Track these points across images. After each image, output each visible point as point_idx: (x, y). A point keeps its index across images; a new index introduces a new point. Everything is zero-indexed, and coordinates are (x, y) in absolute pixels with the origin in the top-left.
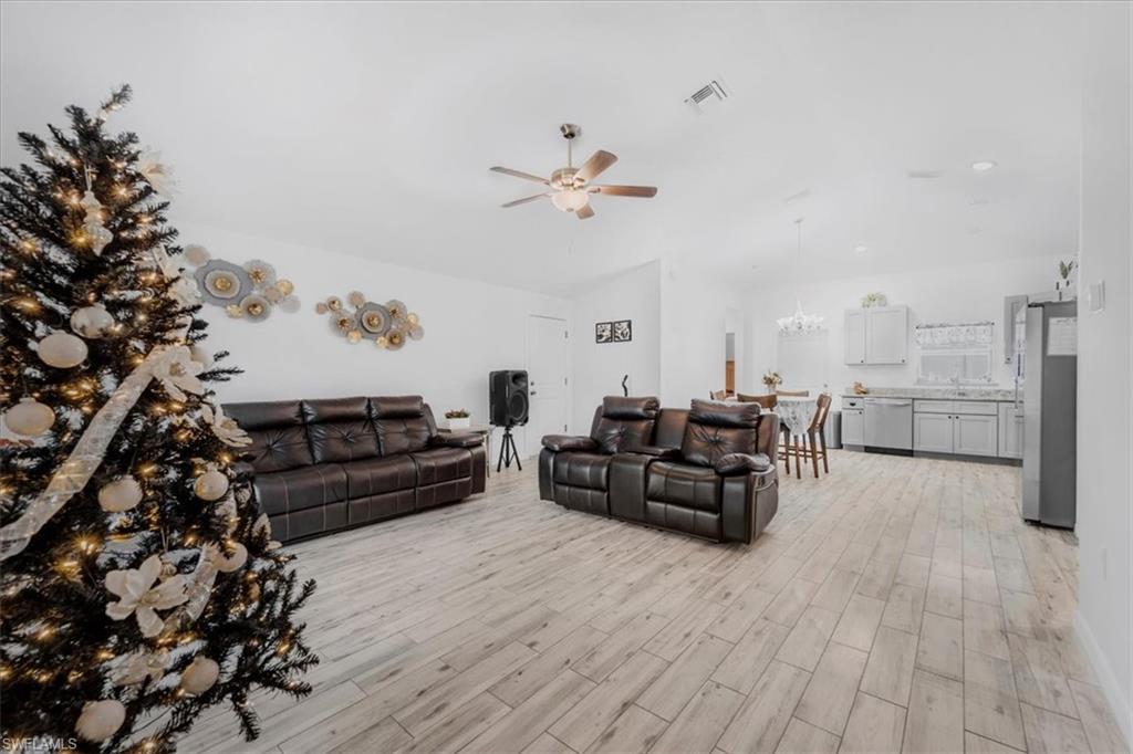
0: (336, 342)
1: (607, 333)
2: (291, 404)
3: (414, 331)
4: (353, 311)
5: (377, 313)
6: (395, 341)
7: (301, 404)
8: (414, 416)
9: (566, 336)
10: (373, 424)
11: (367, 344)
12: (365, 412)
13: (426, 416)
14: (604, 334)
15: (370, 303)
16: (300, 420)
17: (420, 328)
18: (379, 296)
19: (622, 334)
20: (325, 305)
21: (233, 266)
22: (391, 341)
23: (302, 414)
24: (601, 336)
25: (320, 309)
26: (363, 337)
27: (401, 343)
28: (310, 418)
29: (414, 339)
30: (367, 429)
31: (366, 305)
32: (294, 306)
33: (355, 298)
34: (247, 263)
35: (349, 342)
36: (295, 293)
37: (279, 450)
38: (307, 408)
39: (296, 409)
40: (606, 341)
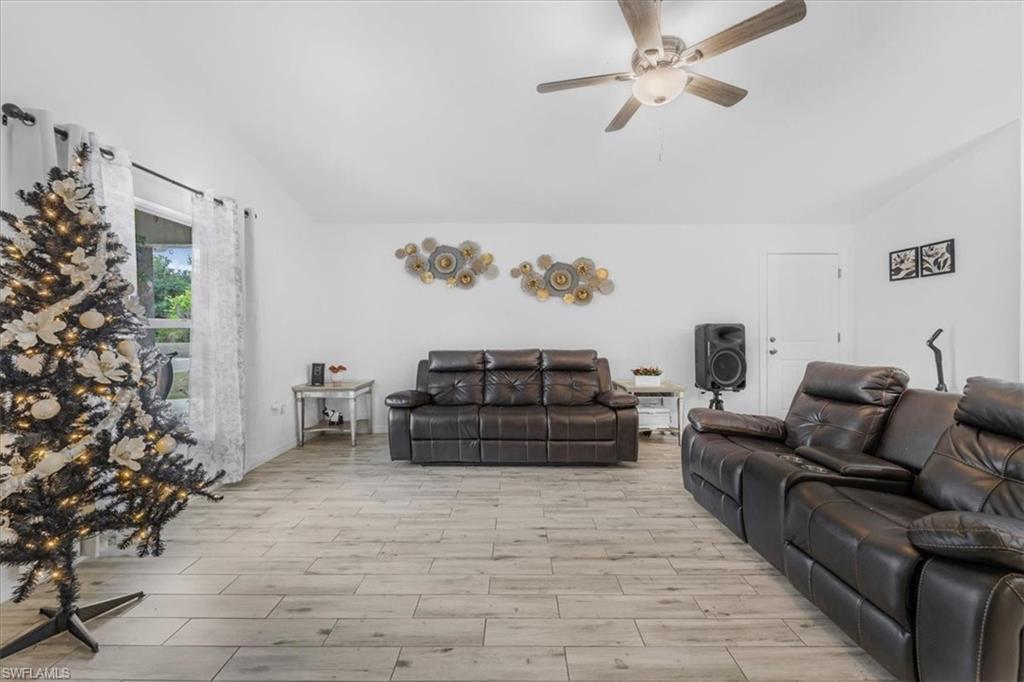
0: (528, 301)
1: (909, 265)
2: (475, 353)
3: (604, 285)
4: (542, 272)
5: (564, 272)
6: (583, 297)
7: (483, 353)
8: (583, 370)
9: (839, 276)
10: (541, 373)
11: (555, 301)
12: (536, 363)
13: (601, 371)
14: (903, 266)
15: (558, 263)
16: (481, 366)
17: (611, 283)
18: (567, 256)
19: (936, 262)
20: (518, 271)
21: (451, 248)
22: (578, 297)
23: (485, 361)
24: (898, 270)
25: (515, 273)
26: (551, 295)
27: (588, 298)
28: (489, 366)
29: (604, 294)
30: (533, 378)
31: (553, 266)
32: (495, 273)
33: (544, 260)
34: (461, 245)
35: (539, 301)
36: (495, 263)
37: (461, 389)
38: (490, 357)
39: (479, 356)
40: (908, 276)
